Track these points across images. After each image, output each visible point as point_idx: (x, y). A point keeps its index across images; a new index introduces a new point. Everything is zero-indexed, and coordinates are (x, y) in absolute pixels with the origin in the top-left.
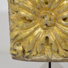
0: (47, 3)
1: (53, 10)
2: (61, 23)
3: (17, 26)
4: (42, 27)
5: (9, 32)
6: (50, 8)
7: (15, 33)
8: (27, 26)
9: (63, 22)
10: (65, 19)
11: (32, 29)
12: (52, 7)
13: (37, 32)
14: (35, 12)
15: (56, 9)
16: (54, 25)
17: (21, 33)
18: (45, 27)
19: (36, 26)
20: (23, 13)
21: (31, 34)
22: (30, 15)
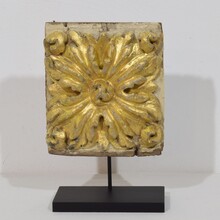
0: (101, 68)
1: (110, 78)
2: (121, 96)
3: (58, 102)
4: (93, 102)
5: (45, 110)
6: (106, 74)
7: (55, 111)
8: (72, 100)
9: (124, 94)
10: (127, 91)
11: (80, 104)
12: (109, 73)
13: (87, 109)
14: (84, 80)
15: (115, 76)
16: (112, 99)
17: (64, 112)
18: (99, 101)
19: (86, 100)
20: (67, 81)
21: (78, 112)
22: (77, 84)
